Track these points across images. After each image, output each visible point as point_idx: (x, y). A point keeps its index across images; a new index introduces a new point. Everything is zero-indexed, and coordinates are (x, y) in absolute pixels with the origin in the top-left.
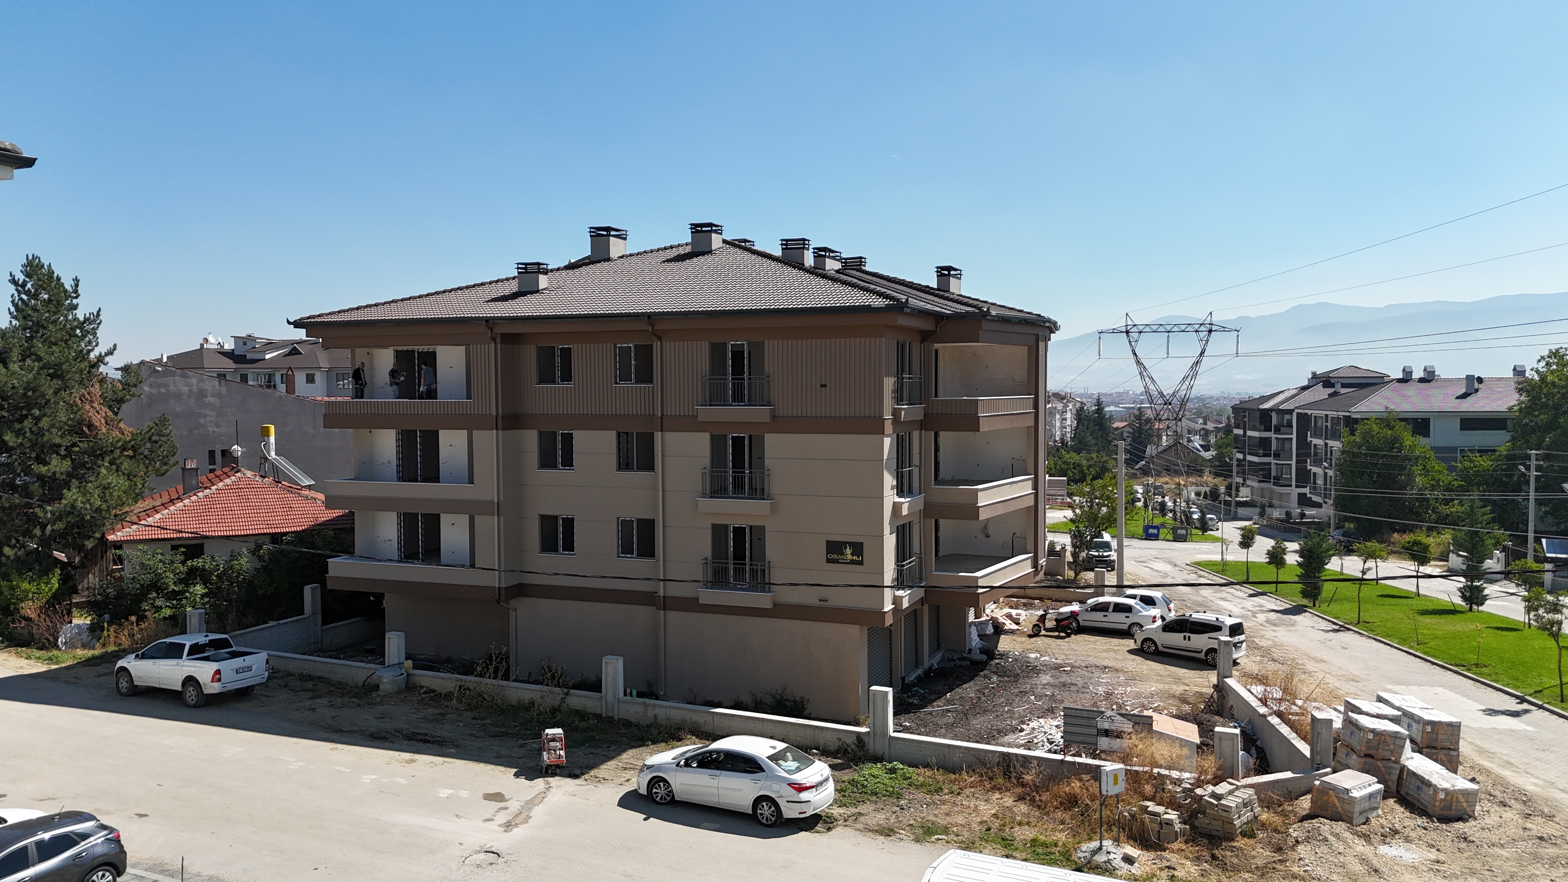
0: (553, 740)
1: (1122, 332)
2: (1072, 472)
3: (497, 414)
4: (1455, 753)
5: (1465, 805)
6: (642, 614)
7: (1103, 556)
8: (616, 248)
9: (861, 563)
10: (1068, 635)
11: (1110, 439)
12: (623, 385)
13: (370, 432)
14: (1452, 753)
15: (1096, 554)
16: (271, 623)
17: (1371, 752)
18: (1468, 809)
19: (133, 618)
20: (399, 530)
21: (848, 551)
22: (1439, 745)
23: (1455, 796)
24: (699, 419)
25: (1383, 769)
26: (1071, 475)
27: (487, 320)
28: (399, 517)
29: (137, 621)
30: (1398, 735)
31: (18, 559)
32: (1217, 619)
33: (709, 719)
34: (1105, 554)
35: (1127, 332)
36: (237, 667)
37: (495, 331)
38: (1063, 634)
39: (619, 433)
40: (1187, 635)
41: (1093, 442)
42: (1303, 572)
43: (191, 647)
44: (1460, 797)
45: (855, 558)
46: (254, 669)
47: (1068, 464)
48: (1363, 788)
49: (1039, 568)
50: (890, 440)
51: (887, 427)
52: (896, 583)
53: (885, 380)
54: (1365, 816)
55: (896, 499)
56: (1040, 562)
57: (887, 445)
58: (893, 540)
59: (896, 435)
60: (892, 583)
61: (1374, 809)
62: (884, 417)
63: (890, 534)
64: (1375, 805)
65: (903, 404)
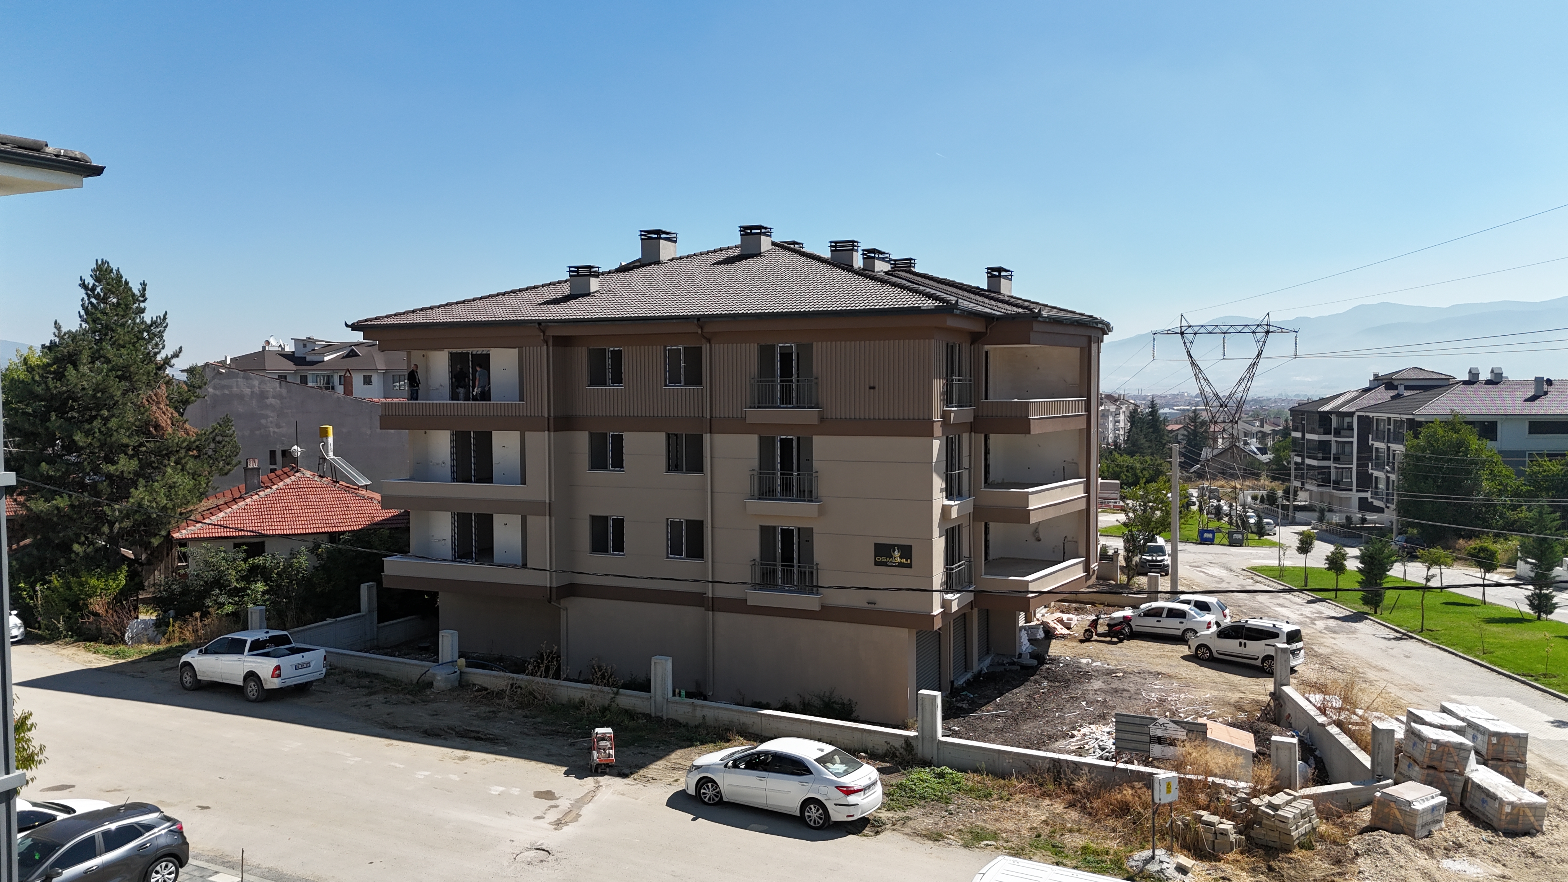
0: (603, 739)
1: (1177, 333)
2: (1125, 475)
3: (549, 415)
4: (1521, 766)
5: (1532, 819)
6: (691, 614)
7: (1157, 561)
8: (667, 250)
9: (909, 566)
10: (1121, 641)
11: (1164, 442)
12: (672, 387)
13: (425, 433)
14: (1518, 765)
15: (1150, 558)
16: (329, 621)
17: (1435, 764)
18: (1536, 824)
19: (197, 614)
20: (453, 530)
21: (897, 554)
22: (1505, 757)
23: (1522, 809)
24: (748, 422)
25: (1446, 781)
26: (1124, 478)
27: (539, 323)
28: (453, 517)
29: (201, 617)
30: (1462, 747)
31: (87, 555)
32: (1274, 626)
33: (757, 720)
34: (1159, 558)
35: (1182, 333)
36: (296, 663)
37: (547, 334)
38: (1115, 640)
39: (669, 434)
40: (1243, 641)
41: (1147, 444)
42: (1364, 578)
43: (252, 642)
44: (1527, 811)
45: (904, 561)
46: (312, 666)
47: (1121, 467)
48: (1425, 800)
49: (1091, 573)
50: (939, 442)
51: (936, 429)
52: (945, 587)
53: (934, 381)
54: (1427, 829)
55: (945, 502)
56: (1092, 567)
57: (936, 448)
58: (942, 543)
59: (945, 438)
60: (941, 586)
61: (1437, 822)
62: (934, 419)
63: (939, 537)
64: (1438, 818)
65: (953, 407)
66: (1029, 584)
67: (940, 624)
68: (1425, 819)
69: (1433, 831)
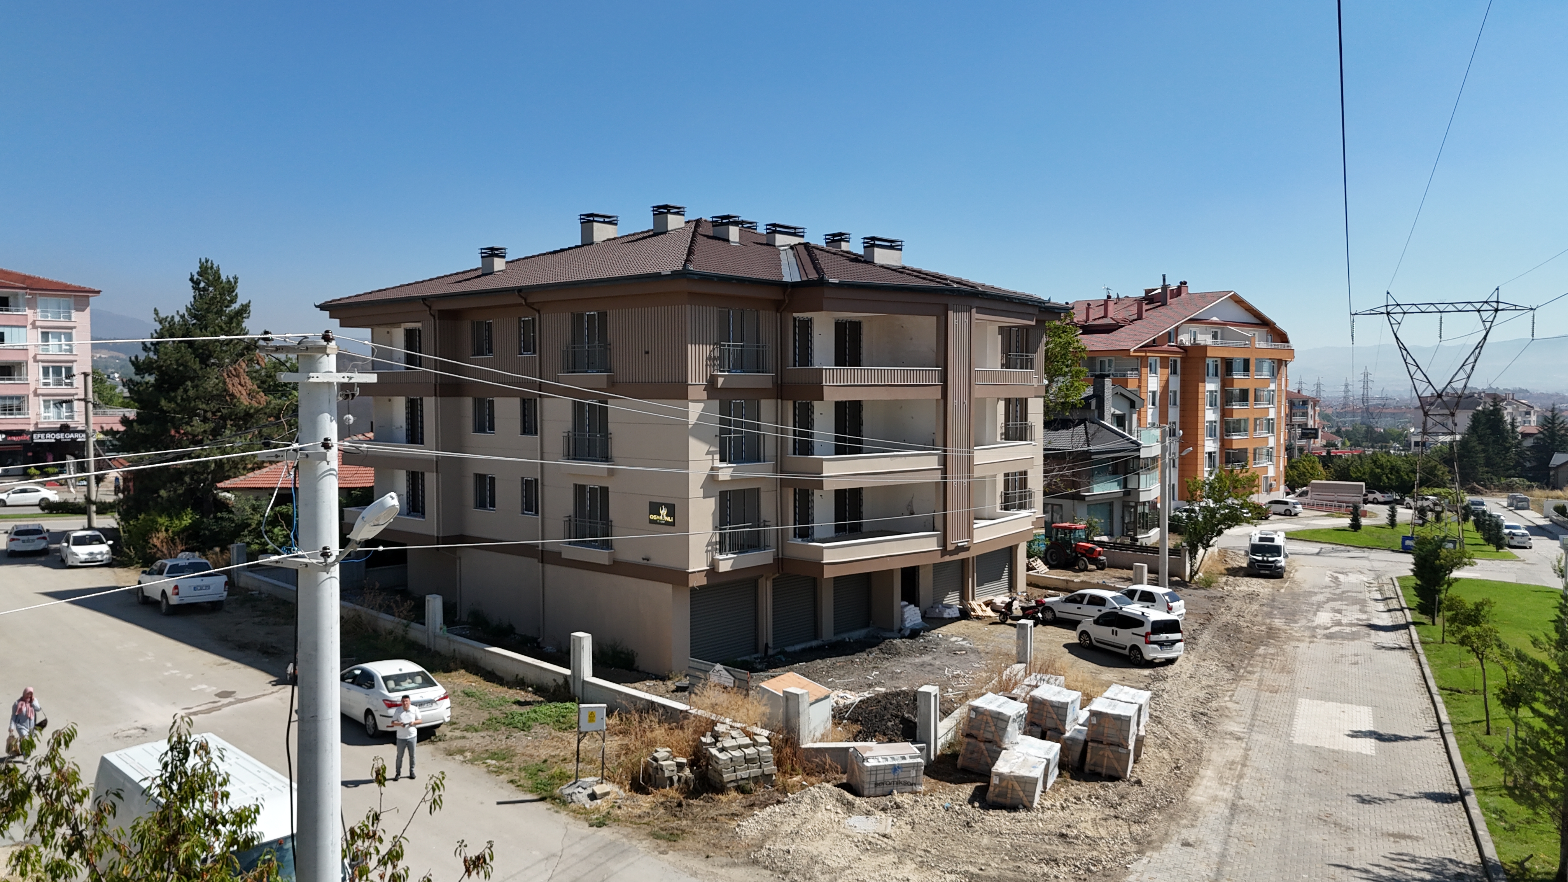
1: (1382, 313)
3: (436, 381)
7: (1268, 562)
9: (673, 524)
12: (526, 355)
15: (1260, 558)
20: (408, 486)
21: (663, 512)
27: (424, 299)
28: (408, 475)
32: (1143, 613)
34: (1271, 559)
35: (1388, 313)
36: (195, 585)
37: (433, 308)
39: (521, 400)
40: (1115, 629)
43: (171, 566)
45: (668, 519)
46: (212, 588)
48: (889, 759)
49: (950, 547)
50: (702, 405)
51: (692, 392)
52: (718, 547)
53: (689, 346)
54: (887, 789)
55: (717, 464)
56: (953, 542)
57: (695, 410)
58: (711, 504)
59: (717, 402)
60: (707, 546)
61: (906, 784)
62: (690, 382)
63: (704, 497)
64: (908, 780)
65: (724, 371)
66: (825, 551)
67: (704, 581)
68: (880, 778)
69: (895, 792)
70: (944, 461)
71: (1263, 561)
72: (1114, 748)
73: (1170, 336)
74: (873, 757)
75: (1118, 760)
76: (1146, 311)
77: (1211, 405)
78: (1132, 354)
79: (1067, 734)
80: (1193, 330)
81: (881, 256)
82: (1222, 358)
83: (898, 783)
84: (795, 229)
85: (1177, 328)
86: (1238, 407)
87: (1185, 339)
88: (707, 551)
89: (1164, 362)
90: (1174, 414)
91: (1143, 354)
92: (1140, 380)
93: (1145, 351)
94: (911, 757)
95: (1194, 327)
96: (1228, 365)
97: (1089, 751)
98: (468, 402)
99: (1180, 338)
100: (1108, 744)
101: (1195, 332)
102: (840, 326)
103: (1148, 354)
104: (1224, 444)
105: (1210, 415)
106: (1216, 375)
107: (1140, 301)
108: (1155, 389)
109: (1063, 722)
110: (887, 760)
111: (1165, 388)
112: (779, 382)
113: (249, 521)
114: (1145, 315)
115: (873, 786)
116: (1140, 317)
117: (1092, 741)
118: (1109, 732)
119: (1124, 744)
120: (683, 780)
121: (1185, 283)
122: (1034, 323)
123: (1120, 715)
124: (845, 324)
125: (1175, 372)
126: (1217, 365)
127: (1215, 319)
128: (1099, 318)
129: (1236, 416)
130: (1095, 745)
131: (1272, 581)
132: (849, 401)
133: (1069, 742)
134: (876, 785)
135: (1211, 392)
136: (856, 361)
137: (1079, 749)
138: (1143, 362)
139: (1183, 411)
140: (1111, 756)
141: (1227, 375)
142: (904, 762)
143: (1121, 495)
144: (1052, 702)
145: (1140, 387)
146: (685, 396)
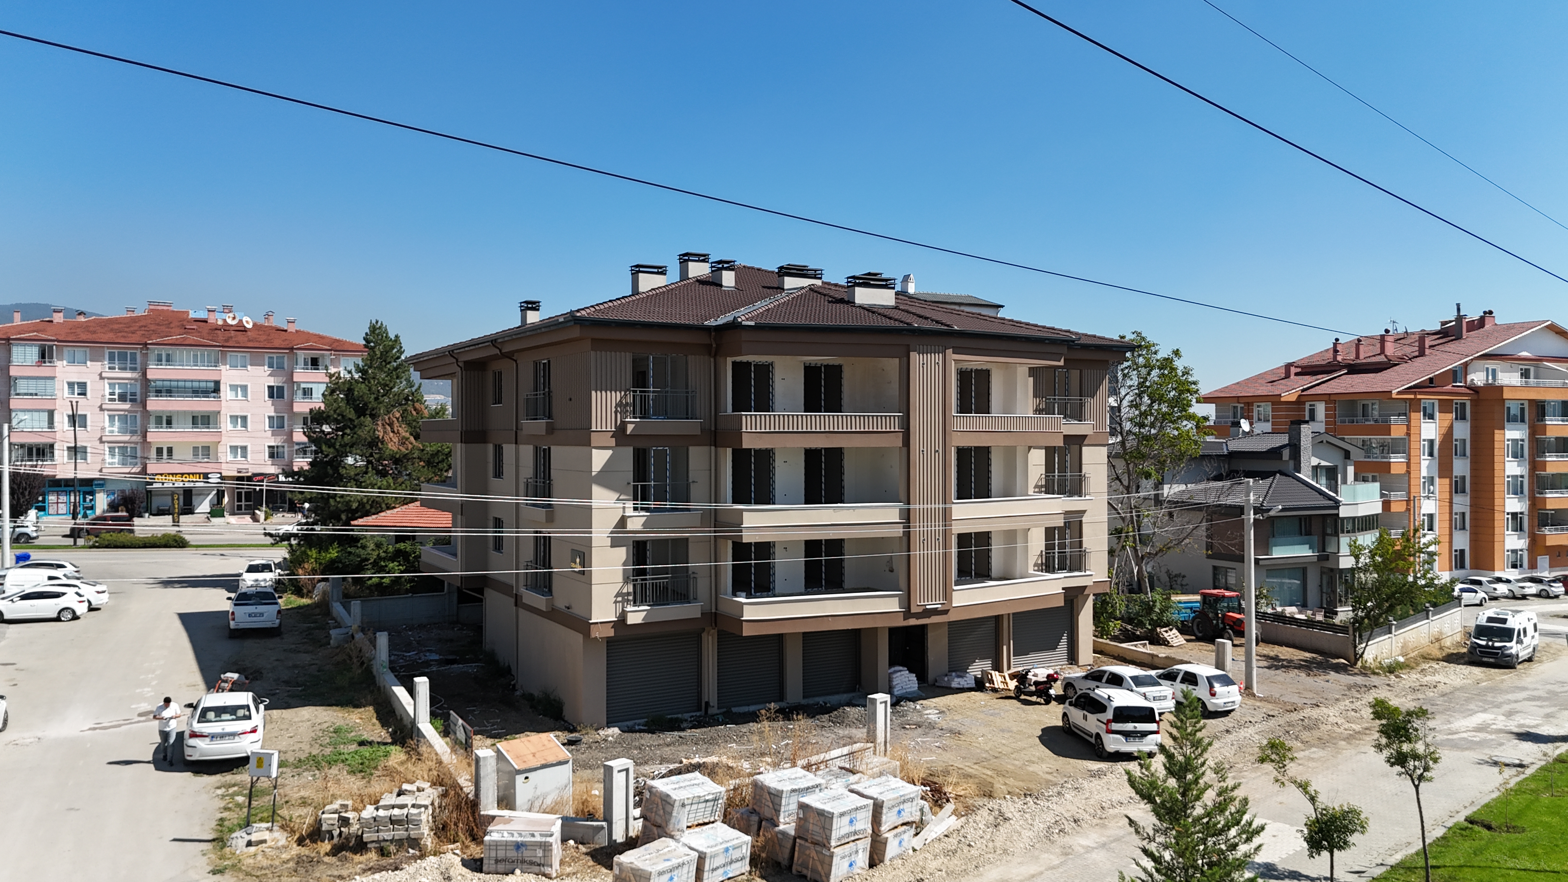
3: (462, 429)
10: (1047, 702)
21: (578, 560)
24: (524, 433)
36: (250, 612)
37: (460, 360)
38: (1041, 701)
40: (1085, 713)
46: (265, 615)
48: (516, 835)
49: (914, 610)
50: (610, 452)
51: (595, 439)
52: (631, 598)
53: (593, 393)
54: (509, 867)
55: (630, 512)
56: (920, 602)
57: (600, 458)
58: (621, 553)
59: (631, 449)
60: (616, 596)
61: (532, 863)
62: (594, 429)
63: (612, 546)
64: (534, 860)
65: (636, 418)
66: (745, 606)
67: (611, 633)
68: (501, 854)
69: (518, 872)
70: (907, 516)
71: (1487, 646)
72: (818, 848)
73: (1453, 375)
74: (498, 831)
75: (822, 863)
76: (1431, 347)
77: (1515, 456)
78: (1394, 396)
79: (782, 827)
80: (1491, 367)
81: (863, 296)
82: (1529, 400)
83: (523, 862)
84: (815, 271)
85: (1466, 365)
86: (1555, 459)
87: (1478, 378)
88: (616, 602)
89: (1445, 407)
90: (1461, 467)
91: (1412, 396)
92: (1409, 427)
93: (1415, 393)
94: (541, 835)
95: (1491, 365)
96: (1539, 409)
97: (797, 848)
98: (490, 447)
99: (1469, 378)
100: (812, 843)
101: (1494, 371)
102: (811, 373)
103: (1419, 397)
104: (1535, 504)
105: (1513, 468)
106: (1523, 421)
107: (1423, 336)
108: (1433, 438)
109: (777, 811)
110: (513, 835)
111: (1448, 437)
112: (713, 429)
113: (368, 557)
114: (1427, 351)
115: (493, 862)
116: (1422, 354)
117: (800, 838)
118: (813, 827)
119: (827, 844)
120: (343, 836)
121: (1491, 312)
122: (1062, 363)
123: (824, 811)
124: (820, 367)
125: (1463, 418)
126: (1522, 410)
127: (1525, 354)
128: (1374, 356)
129: (1550, 470)
130: (802, 842)
131: (1493, 670)
132: (825, 449)
133: (780, 836)
134: (497, 861)
135: (1515, 441)
136: (835, 405)
137: (789, 845)
138: (1414, 405)
139: (1472, 463)
140: (816, 858)
141: (1538, 421)
142: (533, 839)
143: (1315, 559)
144: (770, 788)
145: (1408, 434)
146: (587, 443)
